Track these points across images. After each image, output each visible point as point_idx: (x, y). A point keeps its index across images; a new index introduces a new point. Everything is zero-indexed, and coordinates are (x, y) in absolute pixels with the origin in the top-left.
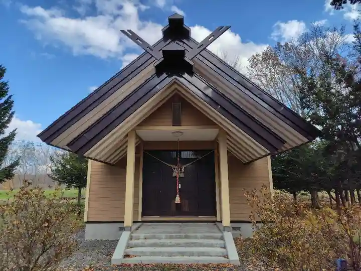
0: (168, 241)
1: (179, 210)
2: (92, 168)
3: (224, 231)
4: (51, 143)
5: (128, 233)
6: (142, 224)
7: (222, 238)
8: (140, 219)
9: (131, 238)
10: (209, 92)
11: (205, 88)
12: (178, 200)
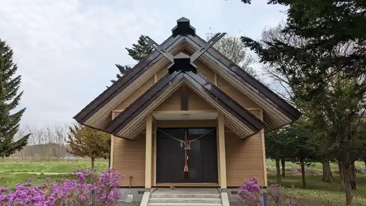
0: (179, 199)
1: (187, 178)
2: (114, 143)
3: (222, 192)
4: (84, 123)
5: (149, 193)
6: (156, 189)
7: (220, 197)
8: (155, 185)
9: (151, 197)
10: (209, 87)
11: (205, 84)
12: (186, 169)
